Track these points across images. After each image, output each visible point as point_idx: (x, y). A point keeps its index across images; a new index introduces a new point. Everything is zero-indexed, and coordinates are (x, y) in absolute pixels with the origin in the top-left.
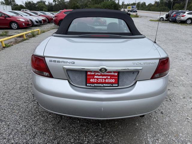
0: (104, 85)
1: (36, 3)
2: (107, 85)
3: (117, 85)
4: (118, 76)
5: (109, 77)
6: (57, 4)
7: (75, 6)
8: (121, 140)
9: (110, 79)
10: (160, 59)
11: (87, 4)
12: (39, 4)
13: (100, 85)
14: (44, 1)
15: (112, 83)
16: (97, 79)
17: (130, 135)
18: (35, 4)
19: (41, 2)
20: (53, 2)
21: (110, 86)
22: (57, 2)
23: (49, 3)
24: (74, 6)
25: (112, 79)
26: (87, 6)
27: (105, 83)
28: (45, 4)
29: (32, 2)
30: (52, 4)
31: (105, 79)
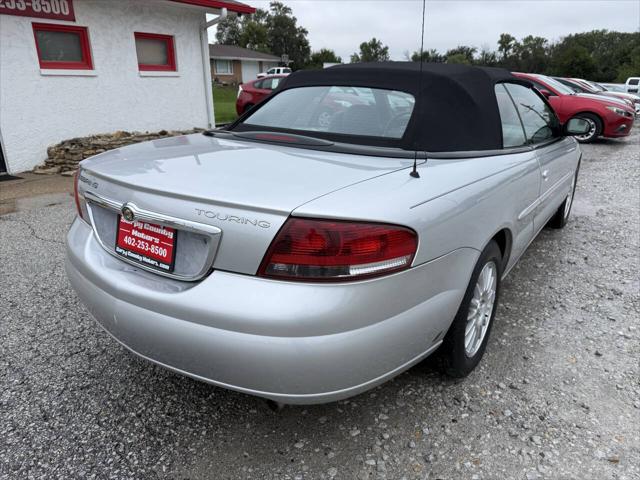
0: (145, 259)
1: (444, 57)
2: (148, 261)
3: (167, 267)
4: (175, 241)
5: (157, 241)
6: (511, 57)
7: (578, 60)
8: (210, 455)
9: (160, 245)
10: (290, 216)
11: (629, 52)
12: (453, 57)
13: (137, 257)
14: (471, 48)
15: (159, 259)
16: (137, 238)
17: (246, 456)
18: (440, 58)
19: (462, 50)
20: (500, 49)
21: (154, 266)
22: (511, 51)
23: (483, 54)
24: (573, 62)
25: (164, 247)
26: (629, 60)
27: (148, 255)
28: (472, 58)
29: (433, 52)
30: (493, 57)
31: (151, 243)
